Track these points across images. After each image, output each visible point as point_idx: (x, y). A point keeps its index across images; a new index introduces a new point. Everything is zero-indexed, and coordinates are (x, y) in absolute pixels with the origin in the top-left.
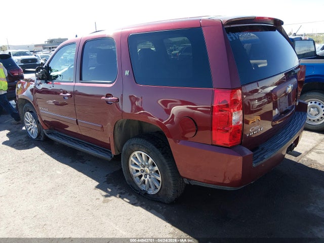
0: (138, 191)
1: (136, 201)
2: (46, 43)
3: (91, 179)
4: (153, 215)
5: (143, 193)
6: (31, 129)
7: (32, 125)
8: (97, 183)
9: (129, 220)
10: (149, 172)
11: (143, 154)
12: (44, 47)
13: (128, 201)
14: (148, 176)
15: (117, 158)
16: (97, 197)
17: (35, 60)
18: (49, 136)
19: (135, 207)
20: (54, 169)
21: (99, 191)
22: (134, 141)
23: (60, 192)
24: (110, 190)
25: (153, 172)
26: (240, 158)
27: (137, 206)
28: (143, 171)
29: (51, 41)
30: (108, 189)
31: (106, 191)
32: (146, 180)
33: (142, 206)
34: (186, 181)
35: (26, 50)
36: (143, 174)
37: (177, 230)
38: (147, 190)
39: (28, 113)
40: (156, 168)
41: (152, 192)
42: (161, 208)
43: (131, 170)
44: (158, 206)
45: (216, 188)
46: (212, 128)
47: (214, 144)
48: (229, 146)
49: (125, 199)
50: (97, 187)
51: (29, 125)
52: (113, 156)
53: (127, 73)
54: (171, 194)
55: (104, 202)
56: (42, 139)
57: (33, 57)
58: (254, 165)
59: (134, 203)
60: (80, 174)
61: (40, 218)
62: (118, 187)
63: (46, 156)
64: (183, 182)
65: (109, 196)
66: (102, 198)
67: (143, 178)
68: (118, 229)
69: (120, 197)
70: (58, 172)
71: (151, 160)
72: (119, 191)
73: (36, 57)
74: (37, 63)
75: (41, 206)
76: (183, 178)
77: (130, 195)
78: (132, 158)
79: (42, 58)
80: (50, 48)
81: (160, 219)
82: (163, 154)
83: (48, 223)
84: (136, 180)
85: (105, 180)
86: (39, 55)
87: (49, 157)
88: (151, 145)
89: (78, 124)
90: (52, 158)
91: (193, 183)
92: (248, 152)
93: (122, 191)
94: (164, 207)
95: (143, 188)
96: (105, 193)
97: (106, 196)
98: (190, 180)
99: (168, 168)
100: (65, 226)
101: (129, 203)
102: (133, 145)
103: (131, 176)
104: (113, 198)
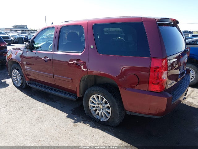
0: (94, 119)
1: (94, 125)
2: (13, 27)
3: (62, 112)
4: (107, 133)
5: (98, 120)
6: (16, 81)
7: (17, 78)
8: (67, 115)
9: (93, 136)
10: (102, 107)
11: (100, 96)
12: (11, 30)
13: (89, 125)
14: (101, 110)
15: (81, 99)
16: (69, 123)
17: (8, 38)
18: (30, 85)
19: (94, 129)
20: (36, 106)
21: (69, 119)
22: (94, 88)
23: (44, 120)
24: (76, 119)
25: (105, 108)
26: (166, 99)
27: (96, 128)
28: (98, 107)
29: (16, 26)
30: (75, 118)
31: (74, 119)
32: (100, 112)
33: (98, 128)
34: (128, 113)
35: (2, 31)
36: (98, 109)
37: (124, 142)
38: (100, 119)
39: (15, 70)
40: (108, 105)
41: (103, 120)
42: (110, 129)
43: (89, 106)
44: (108, 128)
45: (148, 116)
46: (149, 82)
47: (149, 90)
48: (159, 92)
49: (87, 124)
50: (67, 117)
51: (15, 78)
52: (78, 98)
53: (92, 47)
54: (117, 121)
55: (74, 126)
56: (24, 87)
57: (6, 35)
58: (172, 103)
59: (93, 126)
60: (54, 109)
61: (35, 136)
62: (80, 117)
63: (29, 98)
64: (126, 113)
65: (77, 122)
66: (73, 124)
67: (98, 111)
68: (87, 142)
69: (83, 123)
70: (40, 108)
71: (105, 100)
72: (82, 120)
73: (9, 36)
74: (9, 40)
75: (34, 129)
76: (126, 111)
77: (89, 121)
78: (91, 99)
79: (12, 37)
80: (15, 31)
81: (112, 136)
82: (113, 96)
83: (41, 139)
84: (93, 112)
85: (72, 112)
86: (10, 35)
87: (31, 98)
88: (106, 91)
89: (54, 78)
90: (33, 99)
91: (132, 114)
92: (170, 96)
93: (84, 119)
94: (113, 129)
95: (97, 117)
96: (73, 121)
97: (75, 122)
98: (131, 112)
99: (117, 105)
100: (53, 140)
101: (90, 126)
102: (93, 91)
103: (89, 110)
104: (79, 123)
